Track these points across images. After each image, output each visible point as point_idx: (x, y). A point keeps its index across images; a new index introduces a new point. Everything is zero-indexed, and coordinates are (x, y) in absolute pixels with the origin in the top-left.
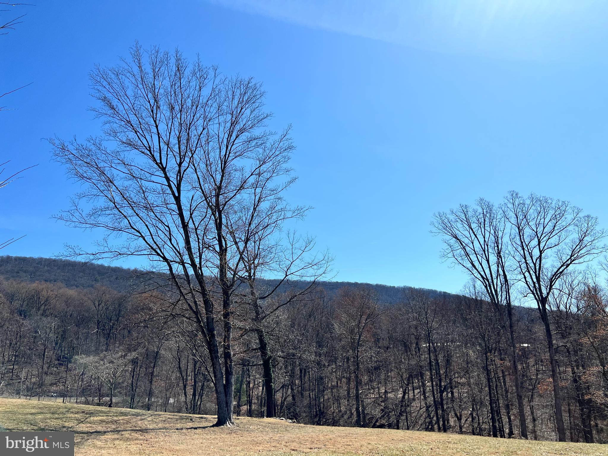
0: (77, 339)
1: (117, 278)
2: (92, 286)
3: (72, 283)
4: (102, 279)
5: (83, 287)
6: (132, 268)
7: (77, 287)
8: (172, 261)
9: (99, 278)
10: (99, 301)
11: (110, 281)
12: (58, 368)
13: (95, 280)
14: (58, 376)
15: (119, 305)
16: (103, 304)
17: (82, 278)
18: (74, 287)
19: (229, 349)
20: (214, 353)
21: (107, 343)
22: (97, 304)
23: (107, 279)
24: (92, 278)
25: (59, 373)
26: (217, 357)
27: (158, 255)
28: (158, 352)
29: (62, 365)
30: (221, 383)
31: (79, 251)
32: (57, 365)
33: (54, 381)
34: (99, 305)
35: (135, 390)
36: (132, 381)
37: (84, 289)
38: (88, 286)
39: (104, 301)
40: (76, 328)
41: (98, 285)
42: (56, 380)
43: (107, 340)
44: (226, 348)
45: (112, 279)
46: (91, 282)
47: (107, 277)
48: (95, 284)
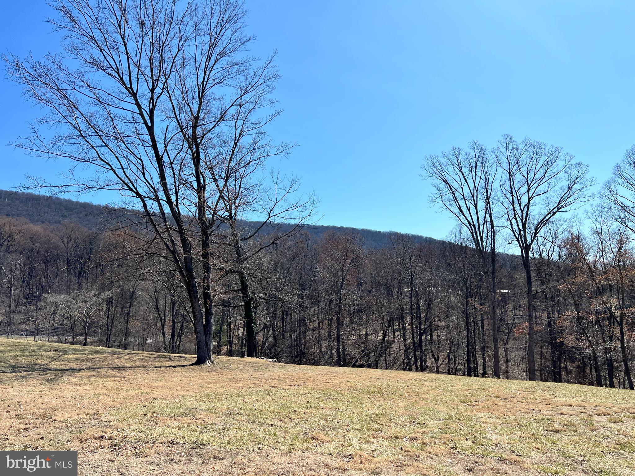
0: (46, 277)
1: (86, 215)
2: (59, 222)
3: (37, 218)
4: (71, 215)
5: (49, 222)
6: (103, 204)
7: (43, 222)
8: (145, 197)
9: (66, 214)
10: (68, 238)
11: (80, 218)
12: (26, 306)
13: (63, 216)
14: (27, 315)
15: (91, 243)
16: (72, 242)
17: (47, 213)
18: (40, 223)
19: (209, 290)
20: (193, 294)
21: (78, 282)
22: (66, 241)
23: (76, 215)
24: (58, 214)
25: (28, 312)
26: (196, 297)
27: (131, 190)
28: (133, 292)
29: (31, 304)
30: (200, 323)
31: (42, 182)
32: (25, 303)
33: (23, 320)
34: (68, 242)
35: (111, 330)
36: (107, 321)
37: (51, 225)
38: (55, 222)
39: (73, 238)
40: (43, 266)
41: (66, 221)
42: (25, 318)
43: (79, 279)
44: (206, 289)
45: (81, 215)
46: (58, 218)
47: (76, 212)
48: (63, 220)
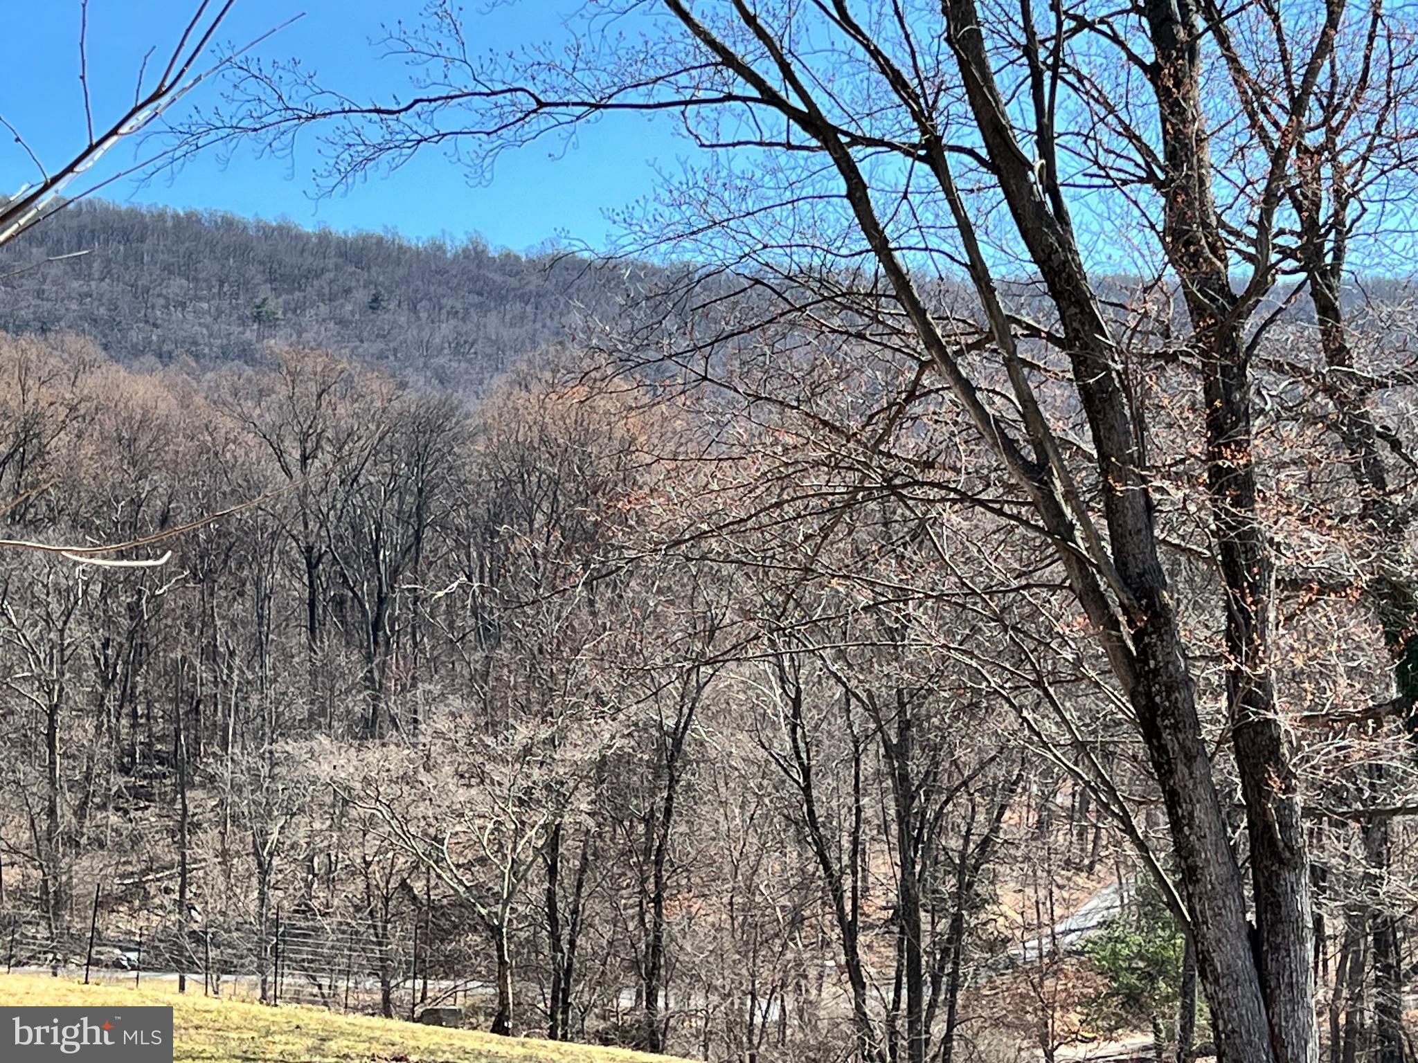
0: (210, 654)
1: (375, 304)
2: (246, 354)
3: (134, 336)
4: (297, 309)
5: (197, 357)
6: (456, 241)
7: (165, 357)
8: (855, 141)
9: (275, 304)
10: (304, 438)
11: (342, 322)
12: (126, 812)
13: (257, 318)
14: (134, 858)
15: (419, 458)
16: (326, 456)
17: (183, 305)
18: (150, 359)
19: (1268, 706)
20: (1175, 728)
21: (369, 678)
22: (297, 455)
23: (324, 309)
24: (236, 308)
25: (136, 840)
27: (770, 98)
29: (149, 797)
30: (1231, 919)
32: (119, 795)
33: (115, 886)
34: (304, 458)
37: (205, 370)
38: (225, 354)
39: (330, 434)
40: (194, 593)
41: (277, 344)
42: (122, 877)
43: (369, 658)
44: (1250, 699)
45: (349, 307)
46: (236, 329)
47: (320, 294)
48: (261, 338)
